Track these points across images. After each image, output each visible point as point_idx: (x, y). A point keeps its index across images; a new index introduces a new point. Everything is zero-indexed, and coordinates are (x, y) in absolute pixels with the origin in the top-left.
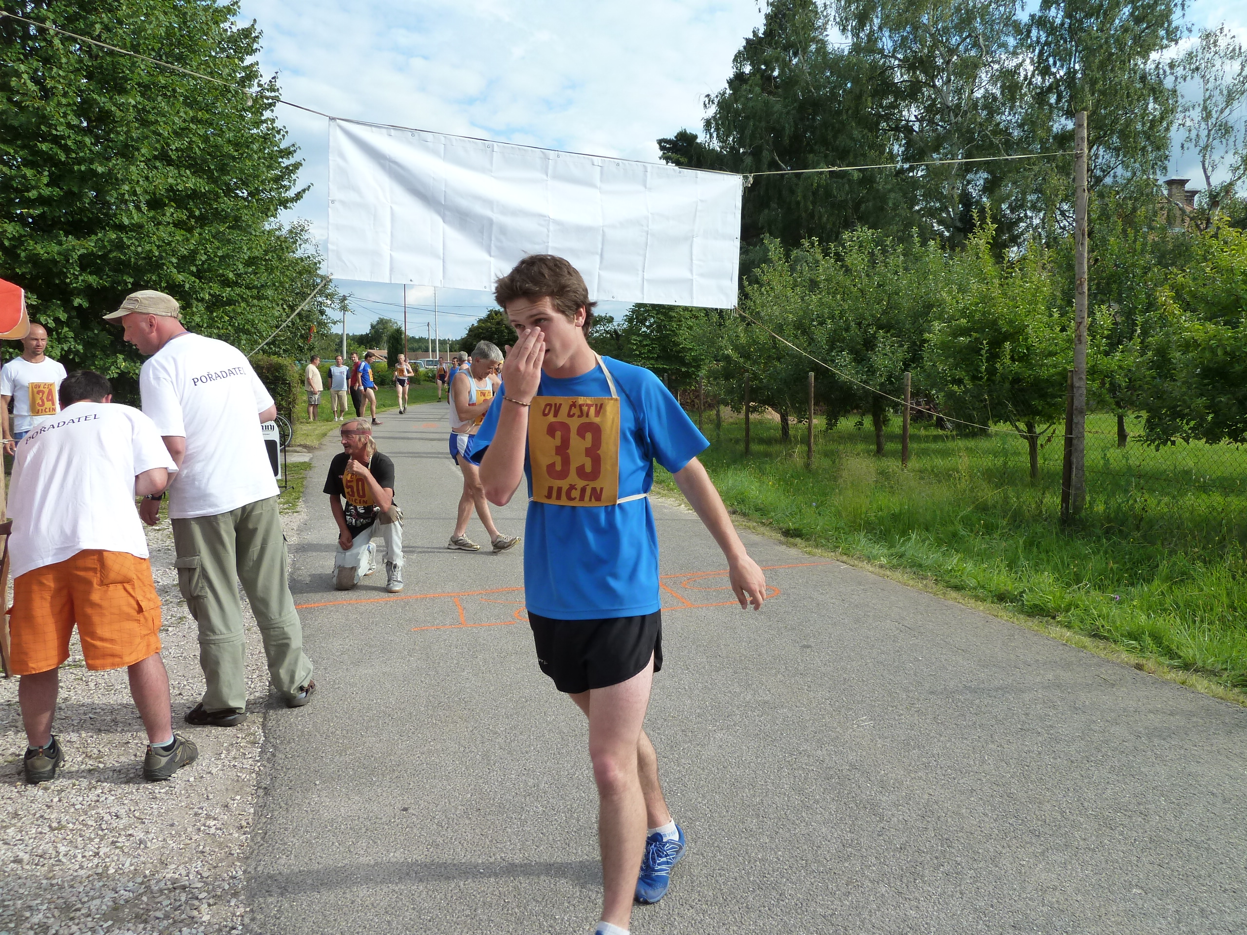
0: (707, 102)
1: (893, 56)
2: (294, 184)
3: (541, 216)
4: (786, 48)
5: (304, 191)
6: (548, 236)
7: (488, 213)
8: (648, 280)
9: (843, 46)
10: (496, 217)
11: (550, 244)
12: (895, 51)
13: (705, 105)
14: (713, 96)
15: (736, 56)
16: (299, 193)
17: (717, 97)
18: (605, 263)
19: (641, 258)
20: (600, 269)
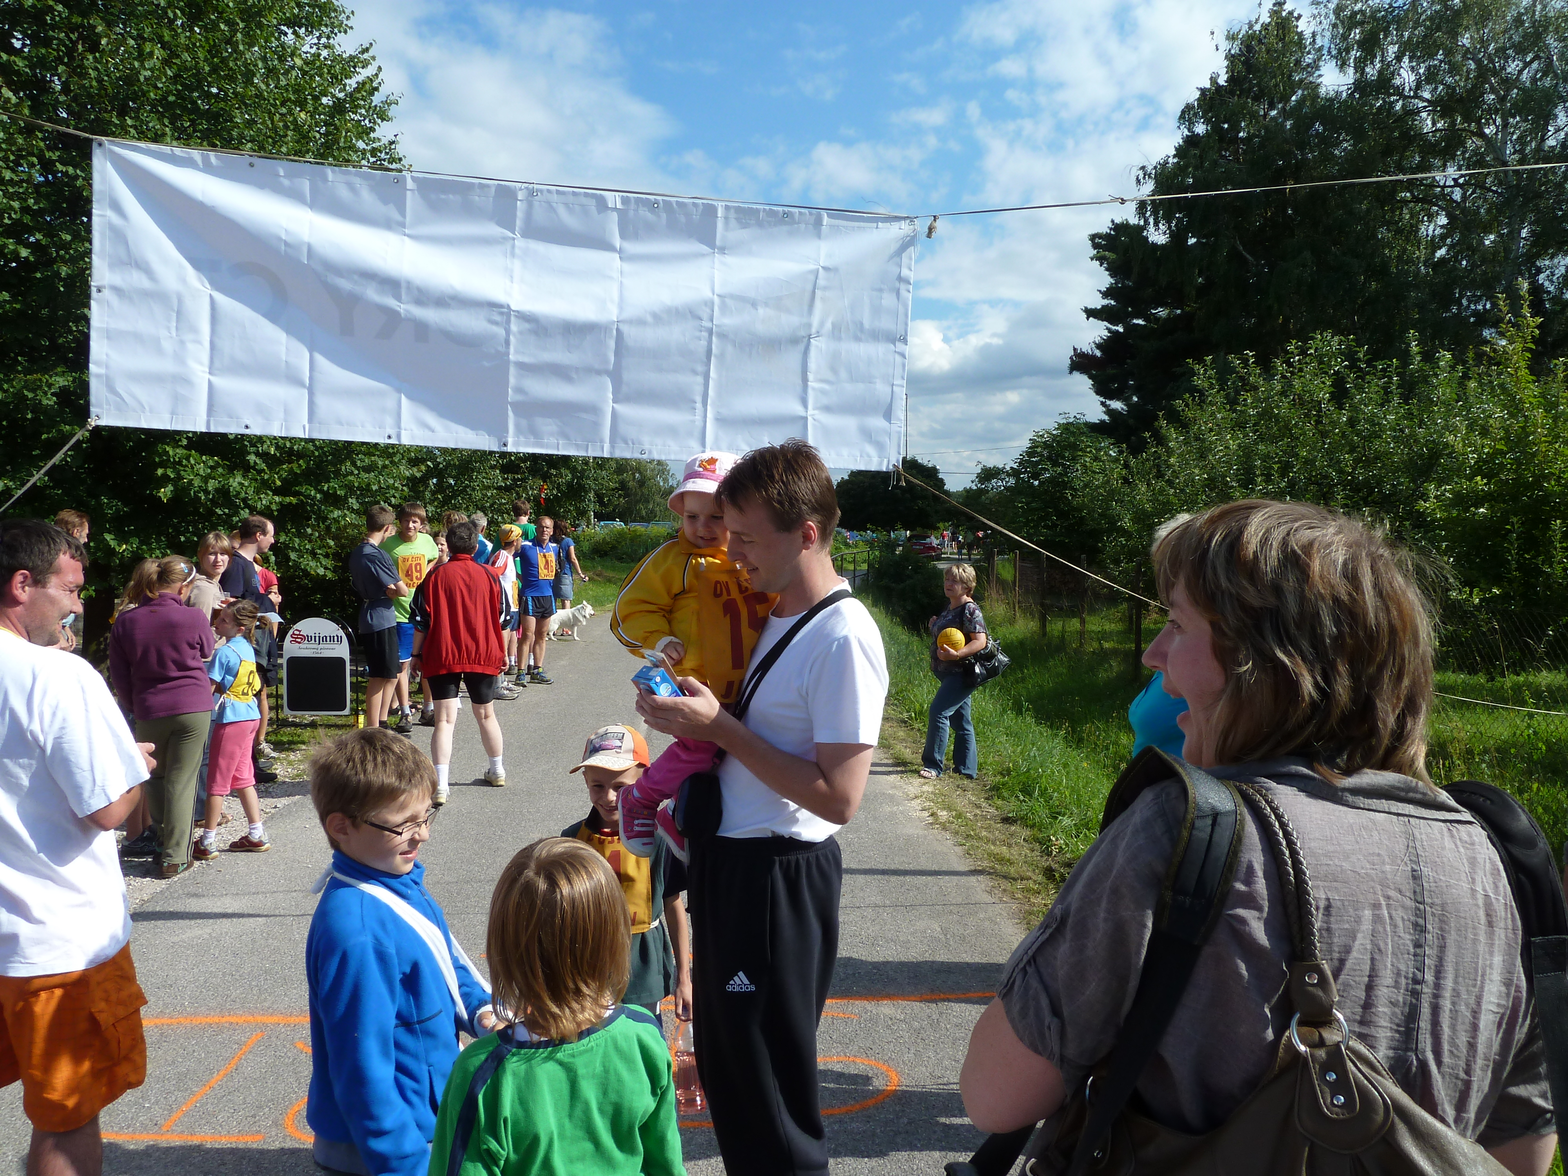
0: (1141, 177)
1: (1416, 96)
3: (493, 305)
4: (1257, 99)
6: (507, 343)
7: (391, 302)
9: (1341, 89)
10: (404, 308)
11: (512, 357)
12: (1419, 86)
13: (1138, 181)
14: (1149, 168)
15: (1183, 112)
17: (1155, 168)
18: (624, 389)
19: (700, 379)
20: (615, 401)
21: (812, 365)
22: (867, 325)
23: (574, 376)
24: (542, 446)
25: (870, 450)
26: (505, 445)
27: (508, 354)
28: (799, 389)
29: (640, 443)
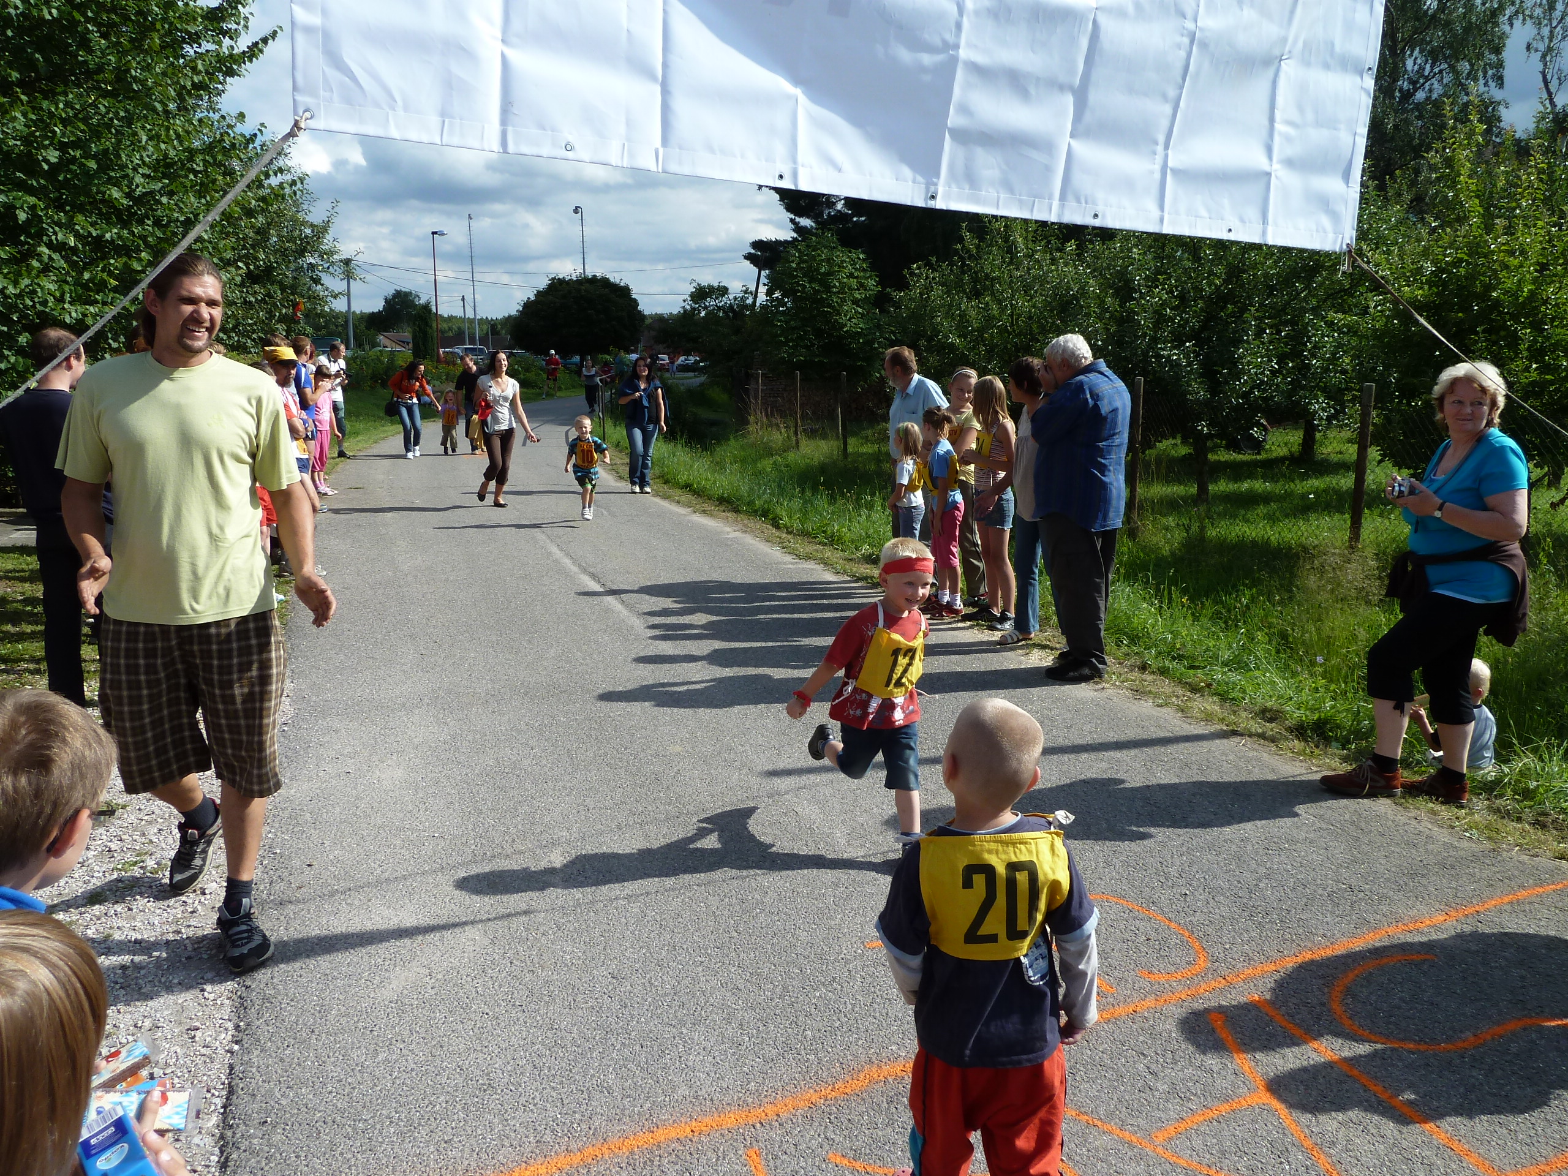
2: (246, 27)
5: (265, 41)
6: (959, 26)
8: (1176, 172)
16: (257, 43)
18: (1088, 117)
19: (1168, 109)
20: (1072, 136)
21: (1280, 100)
22: (1338, 48)
23: (1032, 90)
24: (977, 201)
25: (1326, 221)
26: (933, 197)
27: (957, 47)
28: (1264, 132)
29: (1094, 203)
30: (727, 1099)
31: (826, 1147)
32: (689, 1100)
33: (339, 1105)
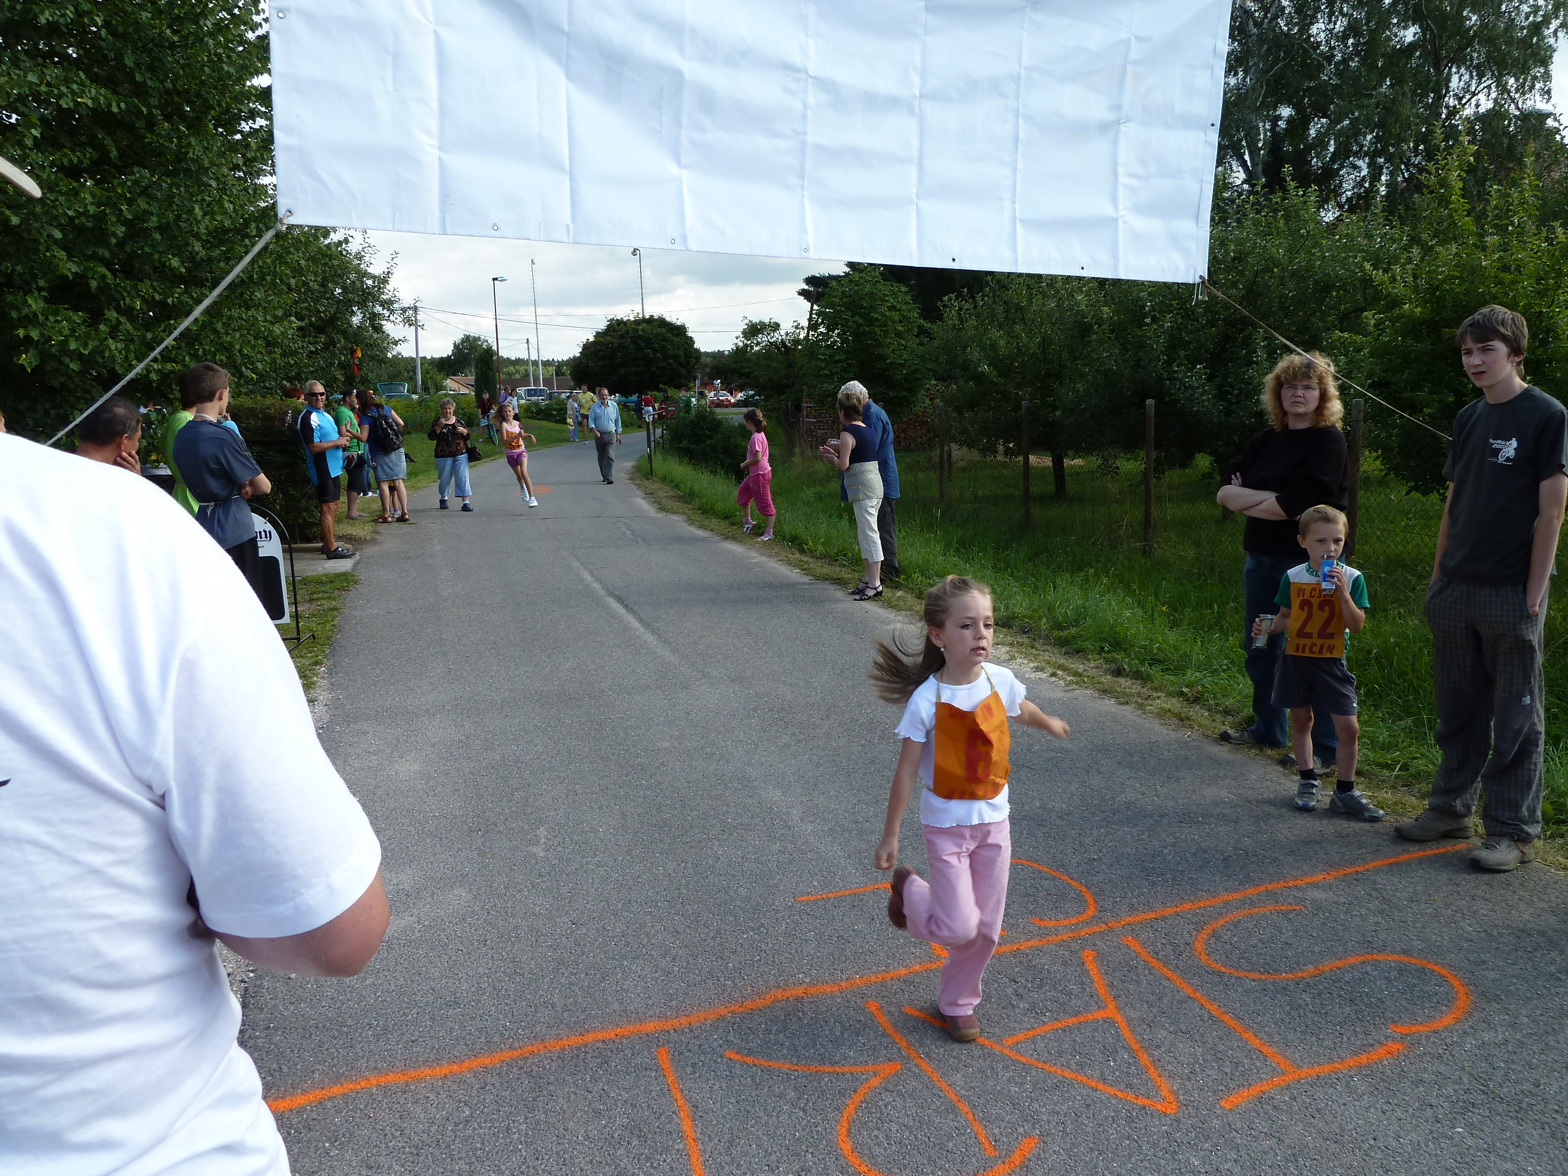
21: (1122, 157)
22: (1178, 110)
28: (1109, 185)
30: (651, 1013)
31: (726, 1047)
32: (618, 1013)
33: (330, 1015)
